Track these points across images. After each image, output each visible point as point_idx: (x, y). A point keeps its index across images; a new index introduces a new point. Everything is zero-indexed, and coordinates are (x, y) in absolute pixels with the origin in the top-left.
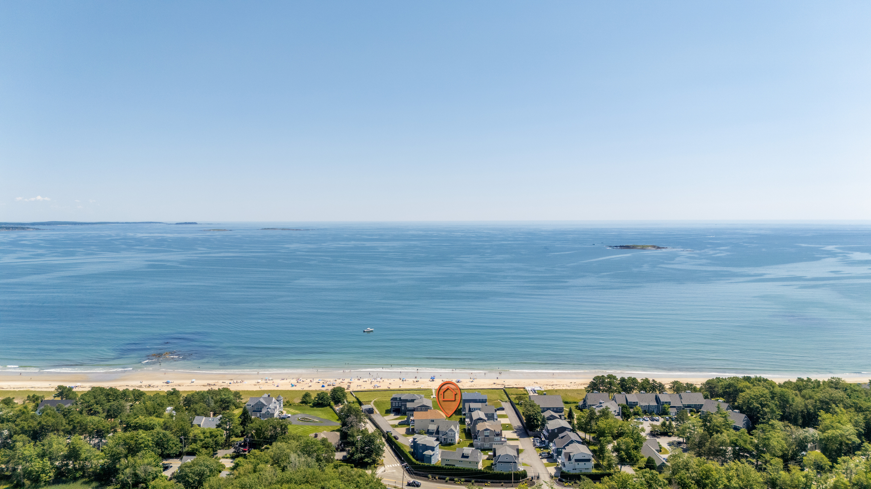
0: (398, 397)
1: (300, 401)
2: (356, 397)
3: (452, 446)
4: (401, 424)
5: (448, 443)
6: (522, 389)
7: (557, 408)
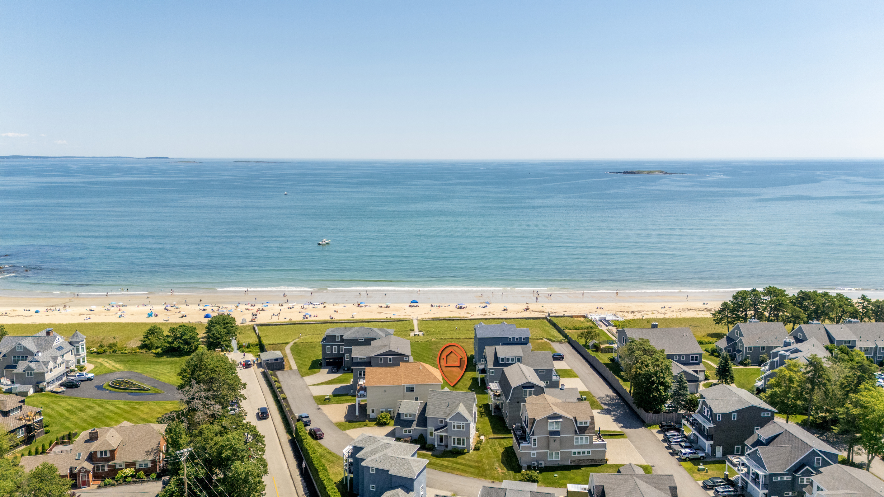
0: (337, 333)
1: (140, 344)
2: (259, 337)
3: (460, 459)
4: (339, 394)
5: (449, 448)
6: (582, 319)
7: (687, 355)
